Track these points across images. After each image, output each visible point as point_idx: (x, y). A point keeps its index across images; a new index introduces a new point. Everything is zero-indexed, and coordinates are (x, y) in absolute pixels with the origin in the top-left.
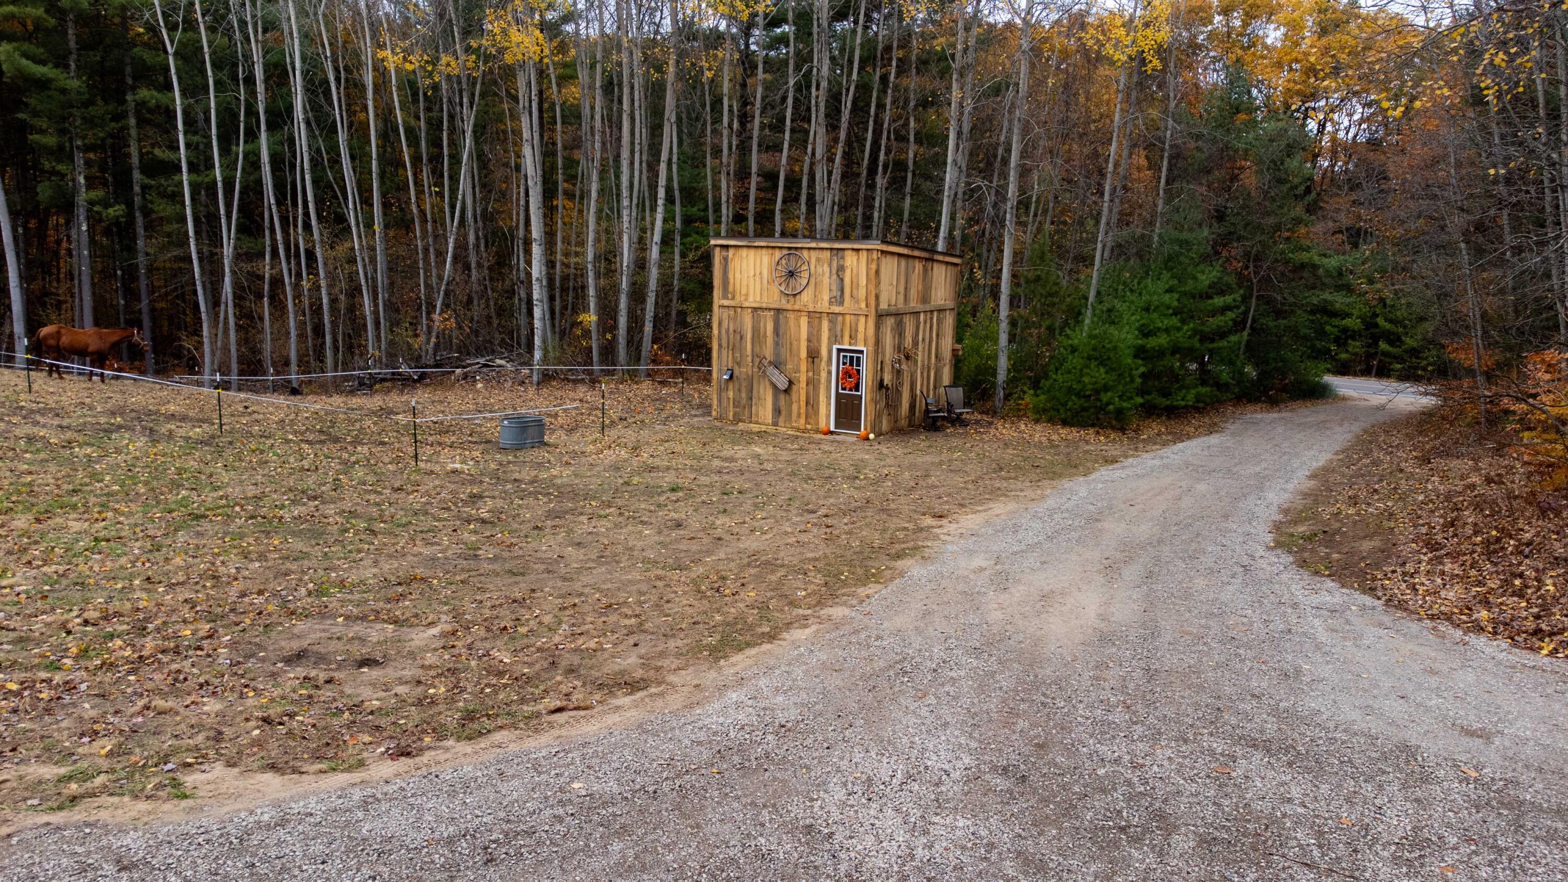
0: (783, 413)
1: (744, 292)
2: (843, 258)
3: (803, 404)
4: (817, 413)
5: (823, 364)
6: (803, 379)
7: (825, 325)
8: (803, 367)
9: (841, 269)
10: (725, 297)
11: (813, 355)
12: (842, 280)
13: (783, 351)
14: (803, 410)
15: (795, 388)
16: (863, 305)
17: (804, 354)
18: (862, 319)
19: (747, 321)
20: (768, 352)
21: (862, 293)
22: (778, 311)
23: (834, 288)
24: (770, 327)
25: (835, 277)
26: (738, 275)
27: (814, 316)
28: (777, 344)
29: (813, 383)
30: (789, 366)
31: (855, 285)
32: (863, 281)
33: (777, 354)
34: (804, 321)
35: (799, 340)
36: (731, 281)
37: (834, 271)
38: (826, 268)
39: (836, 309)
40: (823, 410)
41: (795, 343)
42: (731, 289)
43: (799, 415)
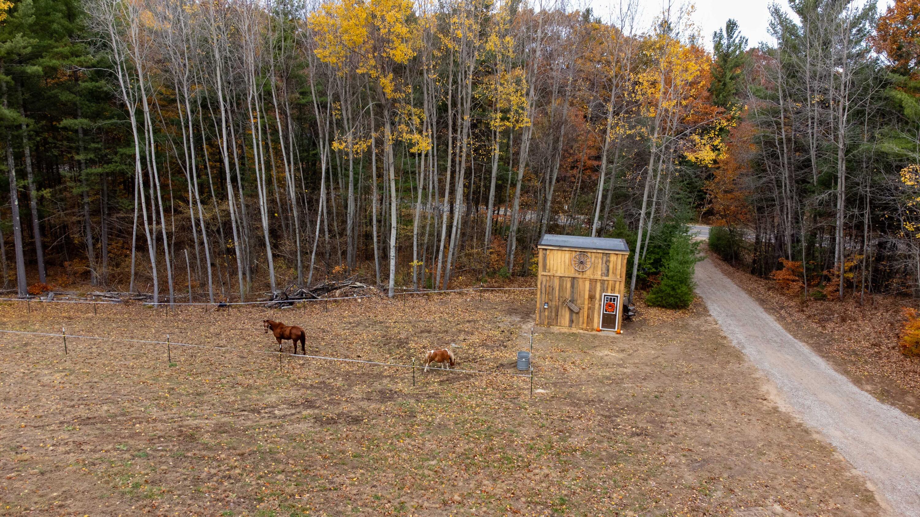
0: (575, 322)
1: (555, 269)
2: (609, 257)
3: (585, 318)
4: (593, 322)
5: (597, 302)
6: (586, 307)
7: (599, 285)
8: (586, 303)
9: (608, 261)
10: (545, 271)
11: (592, 298)
12: (608, 266)
13: (575, 296)
14: (585, 321)
15: (581, 311)
16: (619, 277)
17: (587, 296)
18: (618, 283)
19: (556, 282)
20: (568, 295)
21: (618, 272)
22: (574, 278)
23: (604, 269)
24: (569, 285)
25: (604, 264)
26: (552, 262)
27: (593, 281)
28: (572, 292)
29: (591, 309)
30: (579, 302)
31: (615, 269)
32: (619, 267)
33: (573, 297)
34: (587, 283)
35: (584, 291)
36: (548, 264)
37: (604, 262)
38: (600, 261)
39: (605, 278)
40: (596, 320)
41: (582, 292)
42: (548, 267)
43: (583, 323)
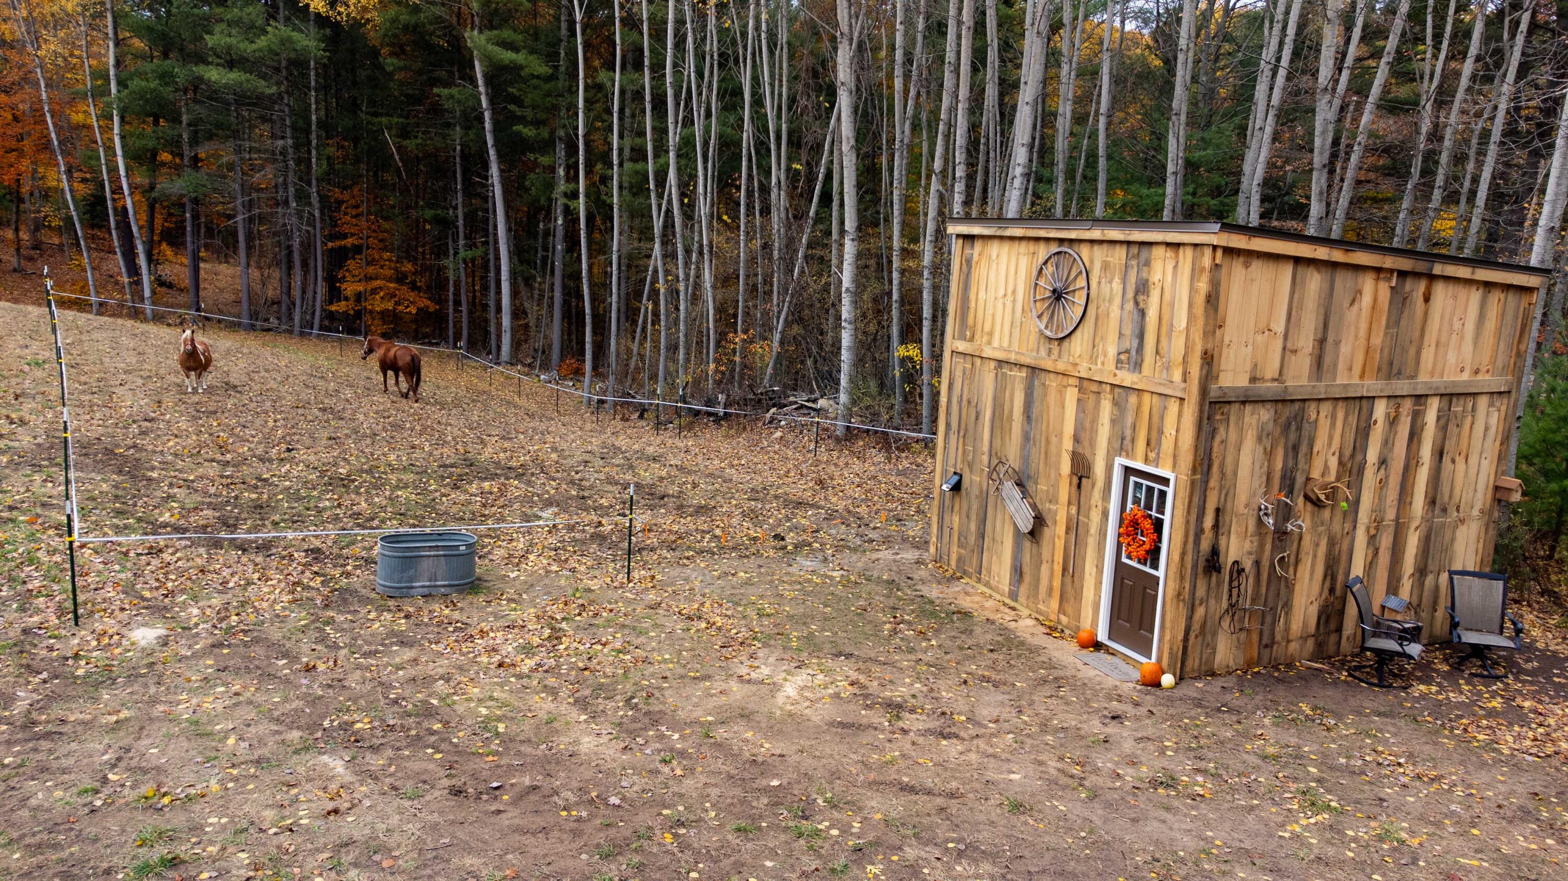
0: (1027, 578)
1: (987, 328)
2: (1147, 263)
3: (1058, 568)
5: (1097, 495)
6: (1062, 517)
7: (1106, 409)
8: (1064, 495)
9: (1143, 288)
10: (963, 337)
11: (1081, 472)
12: (1143, 313)
13: (1036, 454)
14: (1057, 583)
15: (1047, 532)
16: (1177, 376)
17: (1066, 467)
18: (1173, 406)
19: (988, 385)
20: (1013, 452)
21: (1177, 347)
22: (1034, 370)
23: (1127, 331)
24: (1019, 402)
25: (1130, 306)
26: (982, 295)
28: (1026, 436)
29: (1075, 528)
30: (1042, 487)
31: (1165, 327)
32: (1181, 321)
33: (1025, 459)
34: (1072, 395)
35: (1060, 436)
36: (973, 305)
37: (1130, 294)
38: (1117, 285)
39: (1127, 378)
40: (1088, 593)
41: (1054, 440)
42: (970, 321)
43: (1050, 589)
